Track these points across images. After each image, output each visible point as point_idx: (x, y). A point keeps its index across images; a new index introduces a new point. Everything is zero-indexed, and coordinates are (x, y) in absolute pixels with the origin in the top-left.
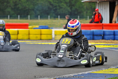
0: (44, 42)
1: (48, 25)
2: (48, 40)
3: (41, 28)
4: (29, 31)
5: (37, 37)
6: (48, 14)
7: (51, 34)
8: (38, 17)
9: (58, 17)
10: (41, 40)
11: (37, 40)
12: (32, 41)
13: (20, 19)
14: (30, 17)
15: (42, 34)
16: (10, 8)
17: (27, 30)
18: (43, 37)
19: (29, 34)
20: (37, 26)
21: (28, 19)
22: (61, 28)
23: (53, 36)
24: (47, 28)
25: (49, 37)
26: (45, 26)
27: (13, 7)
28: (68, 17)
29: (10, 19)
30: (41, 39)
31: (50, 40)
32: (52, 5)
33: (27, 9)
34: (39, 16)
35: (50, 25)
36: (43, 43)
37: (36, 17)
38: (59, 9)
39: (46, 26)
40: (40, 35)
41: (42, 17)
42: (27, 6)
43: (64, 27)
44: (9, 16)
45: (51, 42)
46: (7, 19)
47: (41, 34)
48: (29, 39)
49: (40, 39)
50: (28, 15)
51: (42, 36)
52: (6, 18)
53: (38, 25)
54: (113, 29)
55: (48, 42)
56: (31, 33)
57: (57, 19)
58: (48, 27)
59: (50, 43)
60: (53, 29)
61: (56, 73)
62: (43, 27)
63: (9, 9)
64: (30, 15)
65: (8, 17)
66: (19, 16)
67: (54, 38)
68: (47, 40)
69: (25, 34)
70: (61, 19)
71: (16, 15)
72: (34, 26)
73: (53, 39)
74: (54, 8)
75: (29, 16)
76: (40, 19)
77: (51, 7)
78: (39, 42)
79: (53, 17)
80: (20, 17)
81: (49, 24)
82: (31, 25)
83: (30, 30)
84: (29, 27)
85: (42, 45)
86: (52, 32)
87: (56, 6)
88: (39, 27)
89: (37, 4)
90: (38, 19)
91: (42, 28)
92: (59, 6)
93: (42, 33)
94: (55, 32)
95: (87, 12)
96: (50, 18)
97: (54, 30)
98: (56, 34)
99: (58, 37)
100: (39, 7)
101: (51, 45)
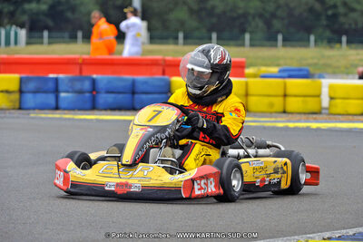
0: (294, 122)
1: (310, 65)
2: (307, 116)
3: (286, 74)
4: (247, 84)
5: (271, 105)
6: (309, 30)
7: (319, 96)
8: (276, 40)
9: (340, 42)
10: (284, 115)
11: (271, 113)
12: (255, 116)
14: (251, 40)
15: (289, 96)
16: (185, 8)
17: (242, 80)
18: (293, 104)
19: (247, 95)
20: (274, 70)
21: (243, 45)
22: (351, 76)
24: (307, 76)
25: (311, 105)
26: (300, 70)
27: (195, 7)
29: (185, 44)
30: (284, 112)
31: (314, 116)
33: (240, 12)
34: (280, 37)
35: (316, 64)
36: (291, 125)
37: (270, 39)
38: (346, 15)
39: (303, 67)
40: (281, 99)
41: (288, 41)
42: (241, 4)
43: (359, 73)
44: (181, 35)
45: (316, 121)
46: (177, 44)
47: (285, 96)
49: (281, 110)
50: (243, 31)
51: (290, 100)
52: (171, 41)
53: (278, 65)
55: (306, 121)
56: (251, 91)
57: (338, 46)
58: (308, 71)
59: (314, 125)
60: (324, 78)
61: (329, 220)
62: (292, 73)
63: (181, 14)
64: (251, 33)
65: (177, 38)
66: (214, 36)
67: (327, 109)
68: (305, 113)
70: (351, 48)
71: (204, 31)
72: (264, 70)
73: (323, 111)
74: (330, 12)
75: (247, 36)
76: (284, 46)
77: (318, 6)
78: (279, 119)
79: (325, 42)
80: (218, 38)
81: (310, 61)
82: (252, 65)
83: (250, 80)
84: (248, 71)
85: (287, 129)
86: (320, 87)
87: (335, 6)
88: (280, 71)
90: (276, 46)
91: (290, 77)
92: (345, 4)
93: (289, 91)
94: (331, 87)
96: (316, 41)
97: (326, 83)
98: (332, 96)
99: (340, 106)
100: (279, 7)
101: (318, 129)
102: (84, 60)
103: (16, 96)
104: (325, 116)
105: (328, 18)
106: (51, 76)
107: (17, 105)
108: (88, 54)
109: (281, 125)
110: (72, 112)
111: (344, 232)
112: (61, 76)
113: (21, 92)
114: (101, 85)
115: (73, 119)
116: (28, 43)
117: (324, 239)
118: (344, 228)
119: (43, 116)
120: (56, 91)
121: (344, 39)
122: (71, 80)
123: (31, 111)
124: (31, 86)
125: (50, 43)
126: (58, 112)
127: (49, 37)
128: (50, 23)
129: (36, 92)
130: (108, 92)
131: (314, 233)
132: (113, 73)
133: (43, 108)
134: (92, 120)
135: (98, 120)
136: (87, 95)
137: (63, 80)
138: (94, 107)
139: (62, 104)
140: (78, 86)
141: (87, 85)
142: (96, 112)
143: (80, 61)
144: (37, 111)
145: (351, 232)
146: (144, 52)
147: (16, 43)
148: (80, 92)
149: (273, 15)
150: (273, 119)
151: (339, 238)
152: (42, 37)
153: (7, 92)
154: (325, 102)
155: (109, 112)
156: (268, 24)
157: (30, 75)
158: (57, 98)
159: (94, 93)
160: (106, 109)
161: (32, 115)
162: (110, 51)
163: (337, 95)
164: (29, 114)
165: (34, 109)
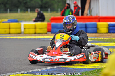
3: (10, 21)
5: (5, 31)
6: (18, 7)
7: (20, 28)
8: (7, 10)
9: (27, 11)
18: (12, 31)
20: (6, 20)
24: (17, 22)
25: (18, 31)
26: (14, 20)
28: (37, 10)
30: (10, 33)
31: (19, 34)
34: (9, 10)
36: (12, 37)
41: (11, 11)
51: (11, 29)
54: (84, 22)
55: (16, 36)
58: (17, 20)
60: (22, 22)
67: (23, 32)
72: (3, 20)
78: (8, 36)
85: (10, 39)
86: (21, 25)
90: (7, 13)
91: (12, 22)
93: (11, 27)
94: (24, 25)
95: (58, 5)
98: (25, 28)
99: (27, 31)
101: (20, 39)
109: (8, 38)
111: (28, 71)
117: (21, 74)
118: (28, 70)
121: (29, 10)
131: (18, 72)
145: (30, 71)
149: (7, 3)
150: (6, 36)
151: (26, 73)
154: (22, 30)
156: (5, 6)
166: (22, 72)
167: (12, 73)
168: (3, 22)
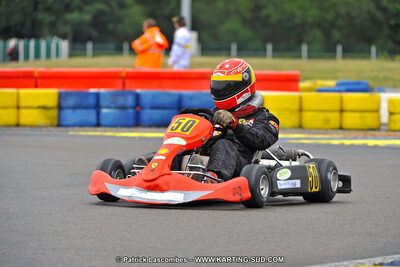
0: (350, 139)
1: (370, 78)
2: (365, 132)
3: (343, 88)
4: (301, 99)
5: (327, 121)
6: (370, 41)
7: (377, 111)
8: (335, 51)
10: (341, 131)
11: (326, 129)
12: (309, 133)
13: (274, 56)
14: (309, 51)
15: (346, 111)
17: (295, 94)
18: (351, 120)
19: (301, 110)
20: (331, 83)
21: (300, 57)
23: (384, 118)
24: (366, 89)
25: (370, 120)
26: (359, 83)
27: (248, 15)
30: (341, 128)
31: (373, 133)
32: (384, 10)
33: (297, 21)
34: (339, 49)
36: (347, 142)
37: (328, 51)
39: (362, 81)
40: (337, 115)
41: (349, 52)
42: (298, 13)
44: (234, 47)
45: (374, 138)
46: (229, 55)
47: (342, 111)
48: (300, 127)
49: (338, 126)
50: (300, 42)
51: (347, 116)
52: (223, 53)
53: (335, 78)
55: (363, 138)
56: (306, 105)
57: (399, 57)
58: (367, 85)
59: (371, 142)
60: (384, 91)
62: (351, 87)
63: (233, 24)
64: (309, 44)
65: (228, 50)
66: (269, 47)
67: (386, 124)
68: (362, 130)
69: (286, 109)
72: (321, 83)
73: (382, 127)
74: (392, 22)
75: (304, 48)
76: (344, 57)
77: (380, 15)
78: (335, 136)
79: (386, 53)
80: (274, 50)
81: (370, 74)
82: (306, 79)
83: (305, 95)
84: (302, 85)
85: (342, 146)
86: (379, 102)
88: (338, 85)
89: (335, 5)
90: (334, 58)
91: (348, 91)
93: (347, 106)
94: (390, 102)
96: (377, 53)
97: (385, 98)
98: (392, 110)
100: (338, 16)
101: (376, 147)
102: (127, 73)
103: (54, 113)
104: (384, 133)
105: (391, 27)
106: (92, 90)
107: (55, 122)
108: (133, 67)
109: (335, 142)
110: (114, 129)
112: (102, 91)
113: (60, 107)
114: (145, 101)
115: (114, 137)
116: (71, 55)
119: (83, 133)
120: (97, 107)
122: (114, 95)
123: (71, 129)
124: (71, 102)
125: (94, 55)
126: (99, 129)
127: (94, 49)
128: (94, 33)
129: (75, 108)
130: (154, 107)
132: (160, 87)
133: (82, 125)
134: (134, 138)
135: (140, 138)
136: (131, 111)
137: (104, 94)
138: (137, 123)
139: (103, 121)
140: (120, 101)
141: (130, 101)
142: (140, 129)
143: (124, 75)
144: (76, 128)
146: (192, 65)
147: (57, 55)
148: (123, 108)
149: (333, 25)
150: (328, 136)
152: (85, 49)
153: (45, 108)
155: (154, 129)
156: (327, 35)
157: (70, 90)
158: (98, 114)
159: (138, 109)
160: (150, 126)
161: (71, 133)
162: (157, 64)
163: (397, 110)
164: (67, 132)
165: (74, 126)
166: (379, 260)
167: (345, 263)
168: (320, 91)
